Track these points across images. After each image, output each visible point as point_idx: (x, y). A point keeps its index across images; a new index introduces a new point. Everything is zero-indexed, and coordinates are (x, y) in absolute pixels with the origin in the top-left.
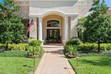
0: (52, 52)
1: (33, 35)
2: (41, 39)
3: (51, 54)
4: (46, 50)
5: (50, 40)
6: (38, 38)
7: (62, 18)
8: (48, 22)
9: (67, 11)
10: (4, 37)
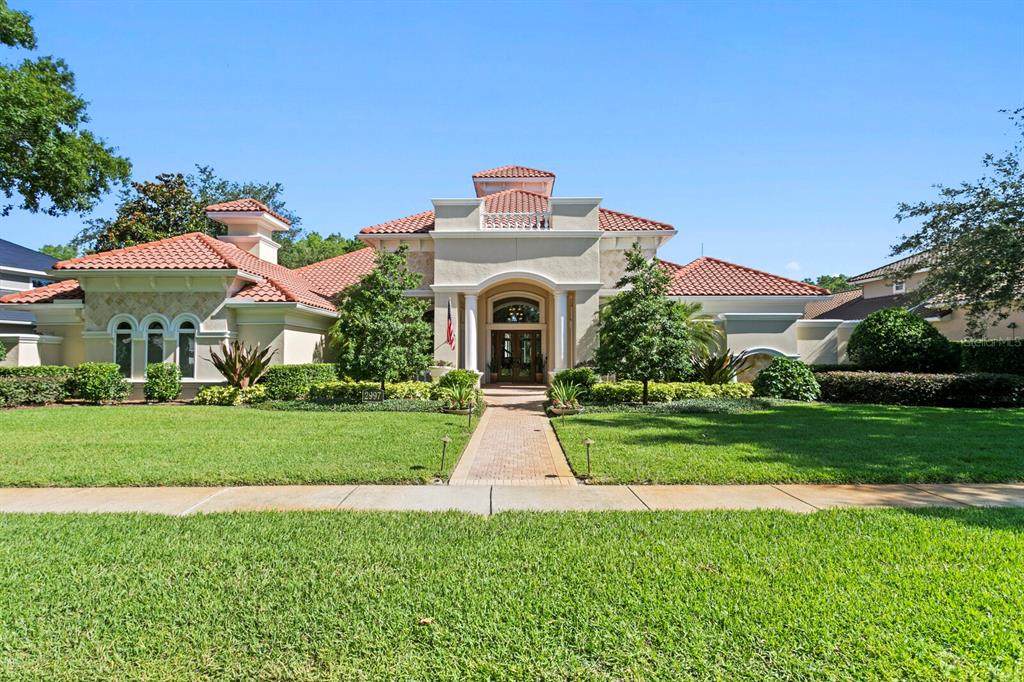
0: (507, 406)
1: (445, 353)
2: (472, 364)
3: (505, 411)
4: (490, 401)
5: (504, 373)
6: (462, 364)
7: (547, 295)
8: (496, 304)
9: (562, 274)
10: (383, 363)
